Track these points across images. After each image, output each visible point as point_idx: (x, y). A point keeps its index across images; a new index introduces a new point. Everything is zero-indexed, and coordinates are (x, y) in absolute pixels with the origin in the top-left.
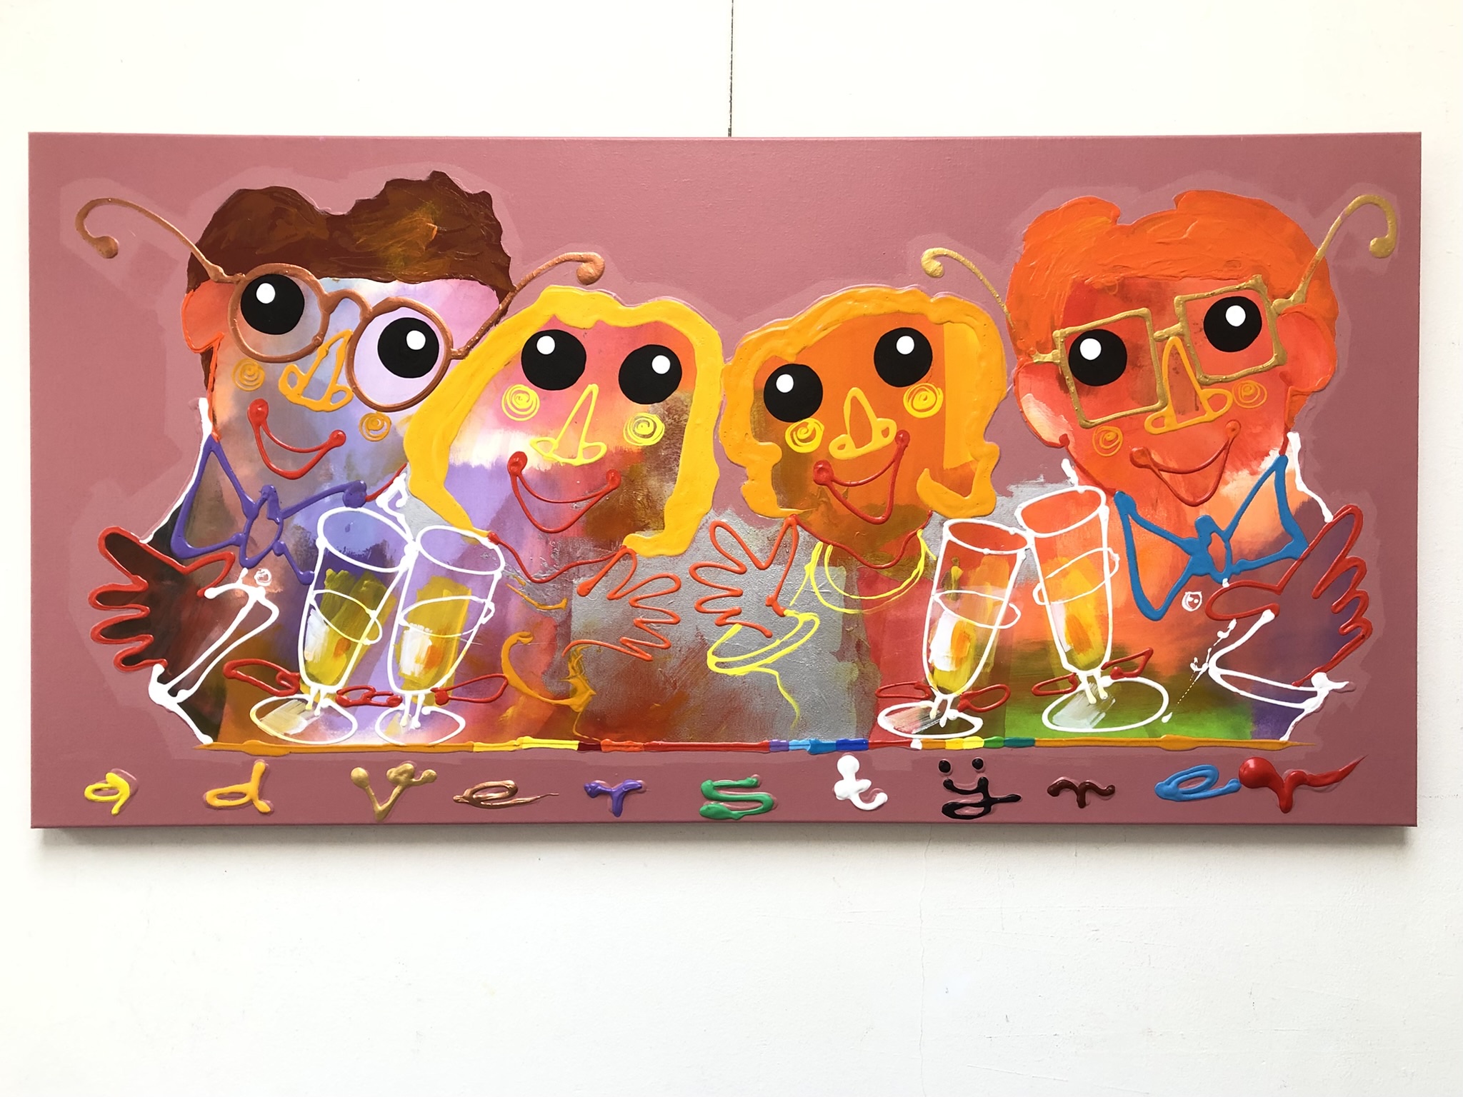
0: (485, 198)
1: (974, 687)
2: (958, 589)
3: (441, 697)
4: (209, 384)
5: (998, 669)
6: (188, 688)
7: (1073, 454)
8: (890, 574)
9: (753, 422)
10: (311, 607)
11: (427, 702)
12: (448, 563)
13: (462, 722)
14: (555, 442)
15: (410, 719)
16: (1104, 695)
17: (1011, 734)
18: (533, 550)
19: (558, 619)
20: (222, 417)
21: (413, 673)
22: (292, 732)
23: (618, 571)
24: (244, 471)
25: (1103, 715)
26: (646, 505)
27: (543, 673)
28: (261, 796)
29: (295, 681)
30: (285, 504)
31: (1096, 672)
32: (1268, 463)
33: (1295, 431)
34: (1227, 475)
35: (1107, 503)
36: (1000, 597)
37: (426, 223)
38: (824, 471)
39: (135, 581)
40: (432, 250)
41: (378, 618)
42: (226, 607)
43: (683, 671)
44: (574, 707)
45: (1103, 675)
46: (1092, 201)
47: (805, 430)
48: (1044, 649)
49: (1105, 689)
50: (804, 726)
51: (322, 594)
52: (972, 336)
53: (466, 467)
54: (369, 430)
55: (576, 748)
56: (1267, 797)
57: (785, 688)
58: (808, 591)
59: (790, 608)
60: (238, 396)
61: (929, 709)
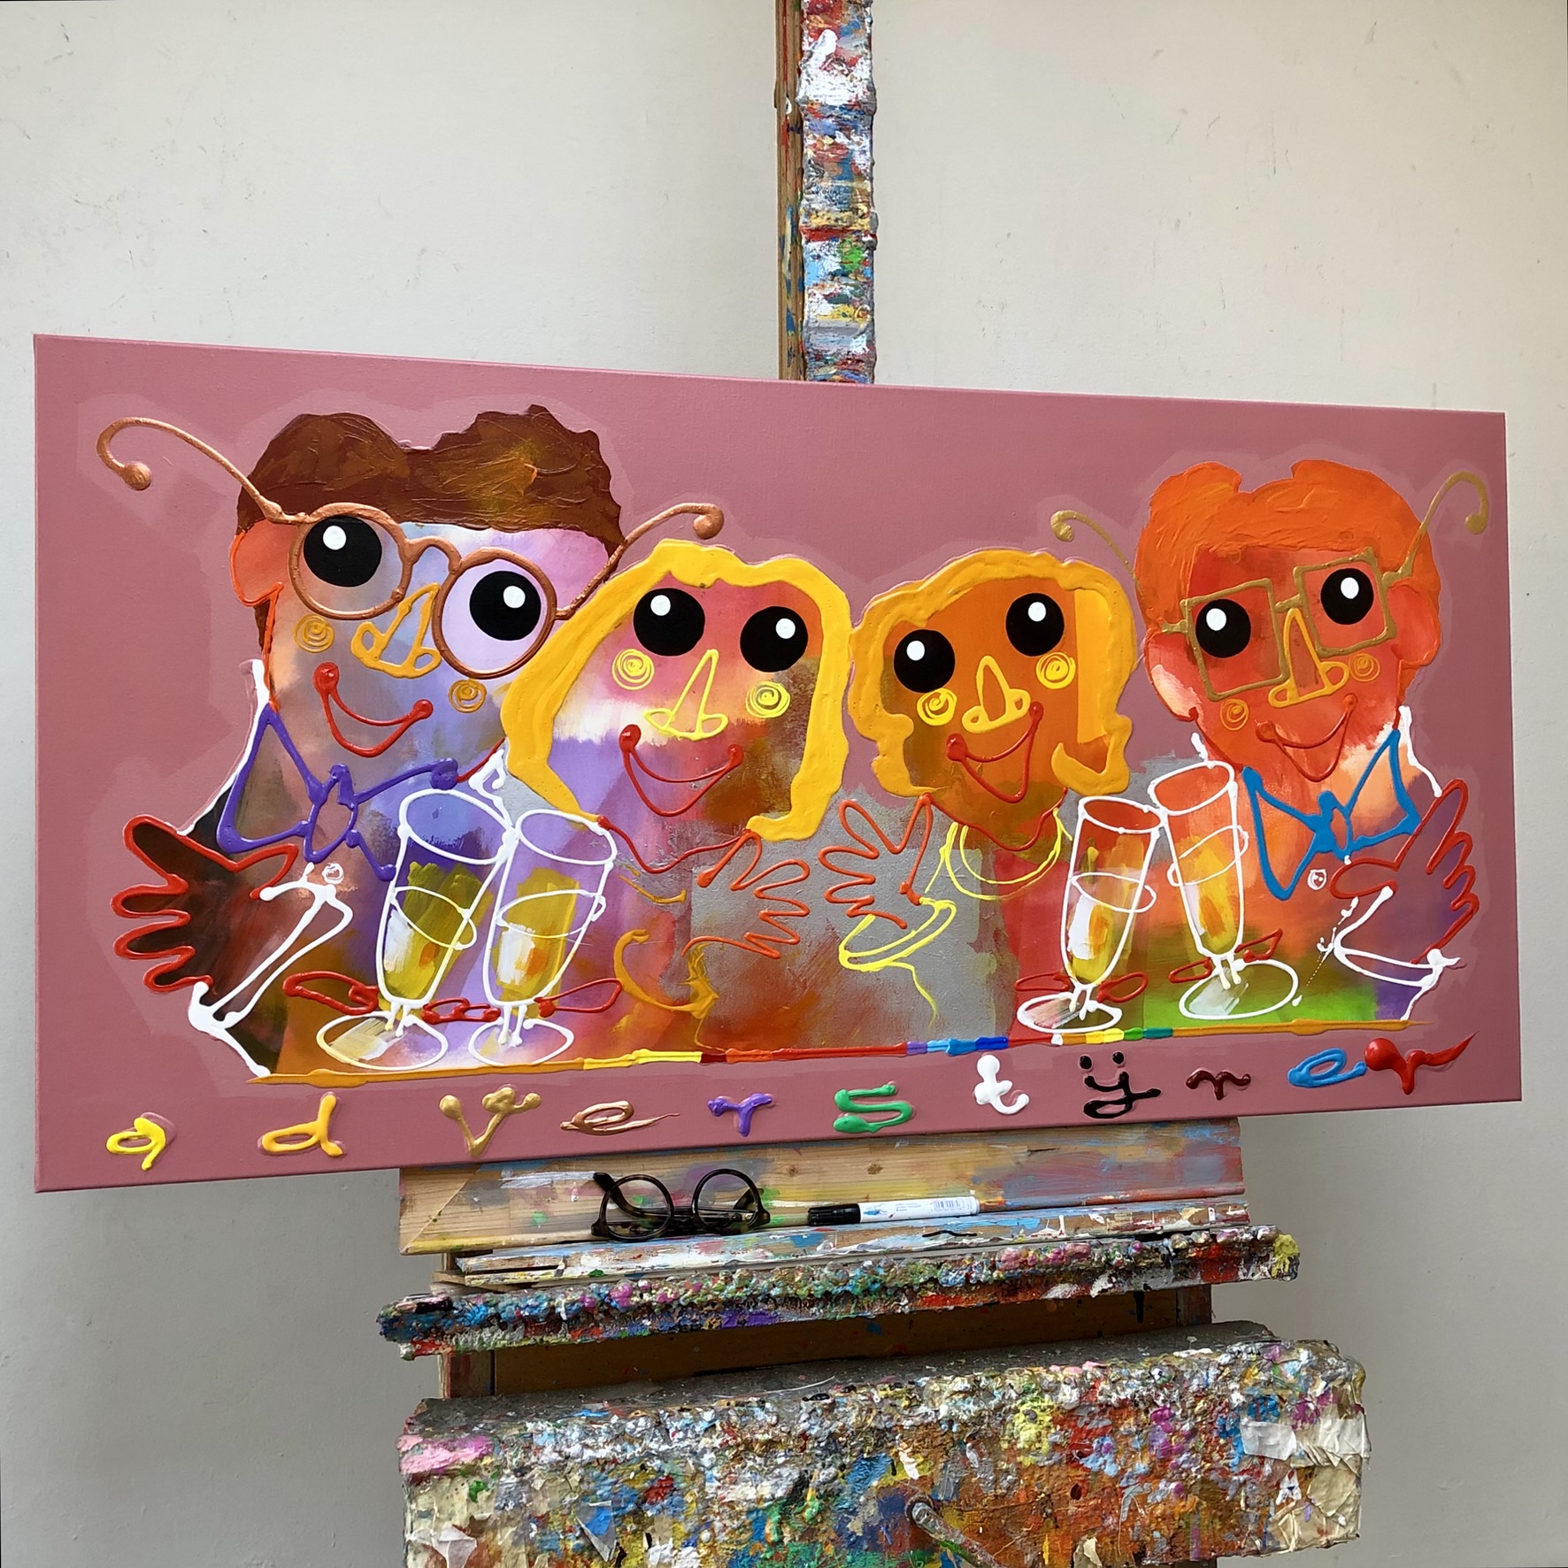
0: (591, 439)
1: (1111, 976)
2: (1095, 871)
3: (546, 1009)
4: (265, 646)
5: (1137, 958)
6: (238, 1011)
7: (1203, 728)
8: (1027, 857)
9: (882, 692)
10: (392, 907)
11: (529, 1015)
12: (553, 853)
13: (570, 1036)
14: (671, 714)
15: (509, 1034)
16: (1237, 980)
17: (1150, 1025)
18: (648, 835)
19: (676, 913)
20: (282, 682)
21: (514, 981)
22: (368, 1058)
23: (744, 857)
24: (308, 748)
25: (1237, 1001)
26: (771, 782)
27: (660, 976)
28: (331, 1136)
29: (373, 995)
30: (360, 787)
31: (1230, 955)
32: (1382, 737)
33: (1405, 705)
34: (1346, 749)
35: (1236, 779)
36: (1136, 879)
37: (523, 462)
38: (958, 746)
39: (171, 881)
40: (532, 495)
41: (472, 917)
42: (286, 910)
43: (813, 969)
44: (694, 1014)
45: (1236, 958)
46: (1215, 467)
47: (937, 701)
48: (1180, 933)
49: (1238, 972)
50: (941, 1026)
51: (405, 891)
52: (1103, 605)
53: (572, 742)
54: (461, 700)
55: (698, 1060)
56: (1392, 1077)
57: (921, 985)
58: (944, 876)
59: (925, 895)
60: (302, 656)
61: (1069, 1001)
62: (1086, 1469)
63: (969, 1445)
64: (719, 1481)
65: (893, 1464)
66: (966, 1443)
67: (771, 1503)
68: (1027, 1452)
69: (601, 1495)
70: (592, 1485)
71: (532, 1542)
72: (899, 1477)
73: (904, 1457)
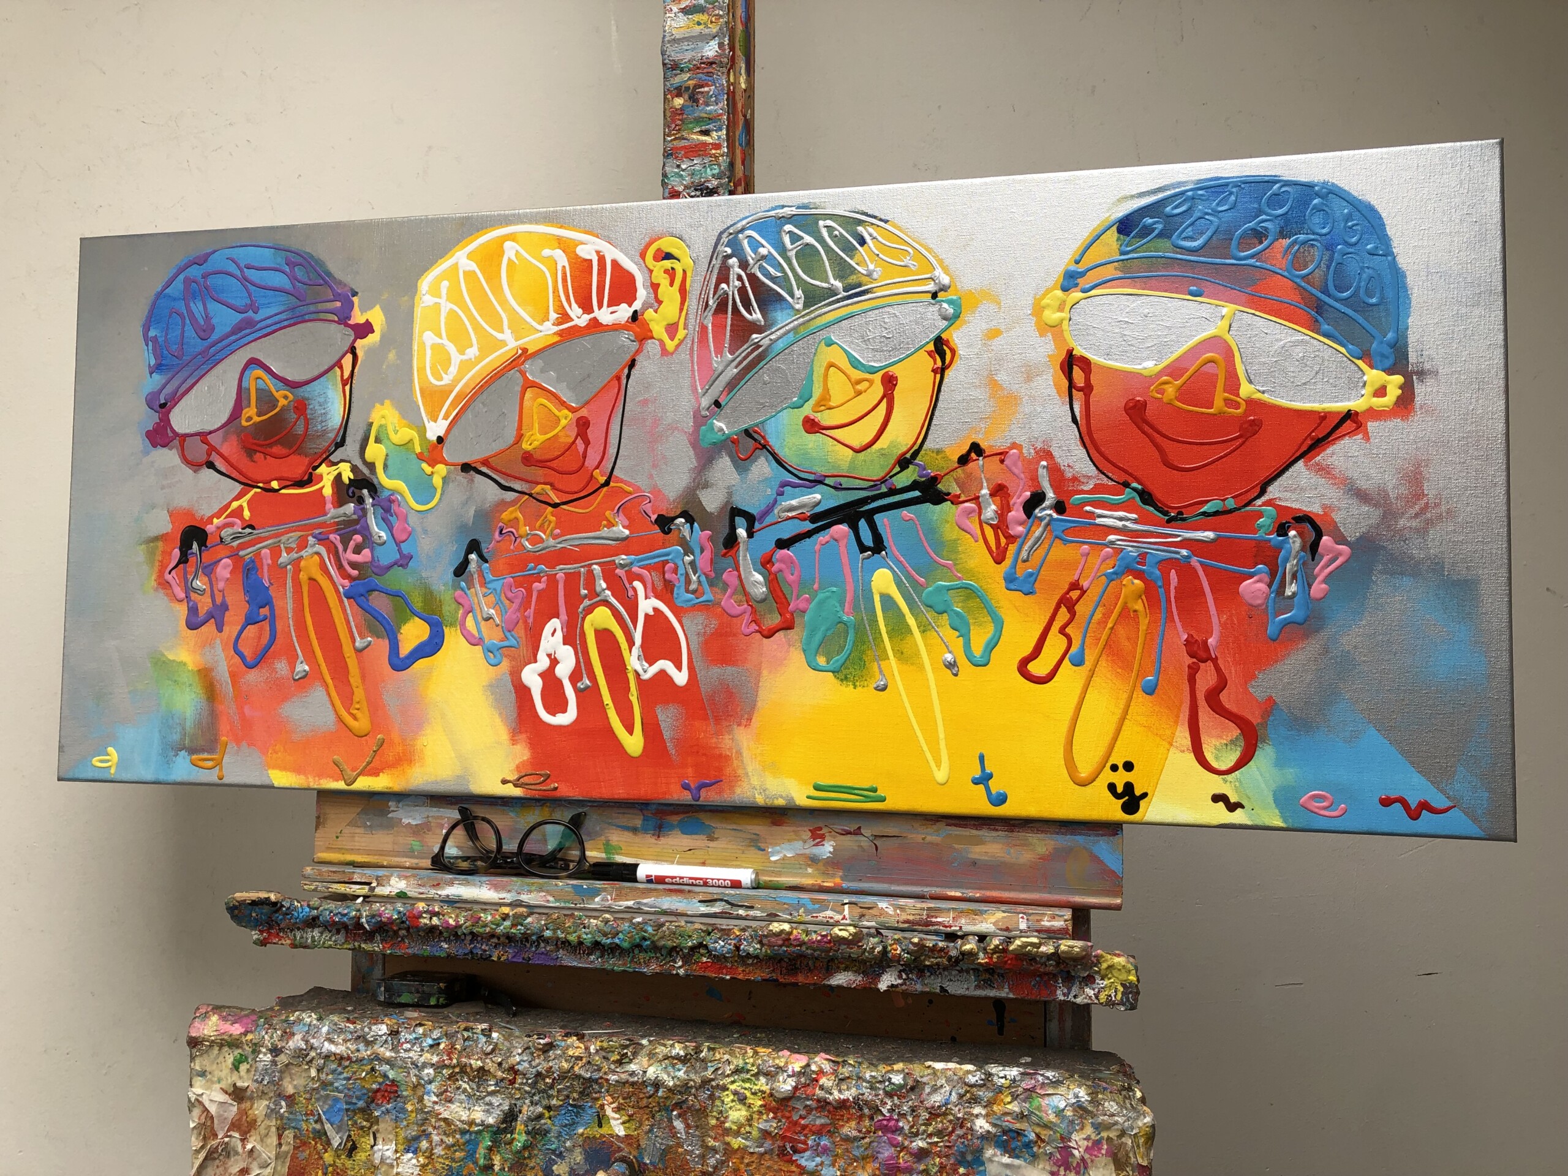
62: (799, 1166)
63: (675, 1113)
64: (437, 1096)
65: (598, 1116)
66: (672, 1111)
67: (480, 1128)
68: (737, 1133)
69: (337, 1088)
70: (330, 1077)
71: (282, 1117)
72: (604, 1131)
73: (609, 1111)
